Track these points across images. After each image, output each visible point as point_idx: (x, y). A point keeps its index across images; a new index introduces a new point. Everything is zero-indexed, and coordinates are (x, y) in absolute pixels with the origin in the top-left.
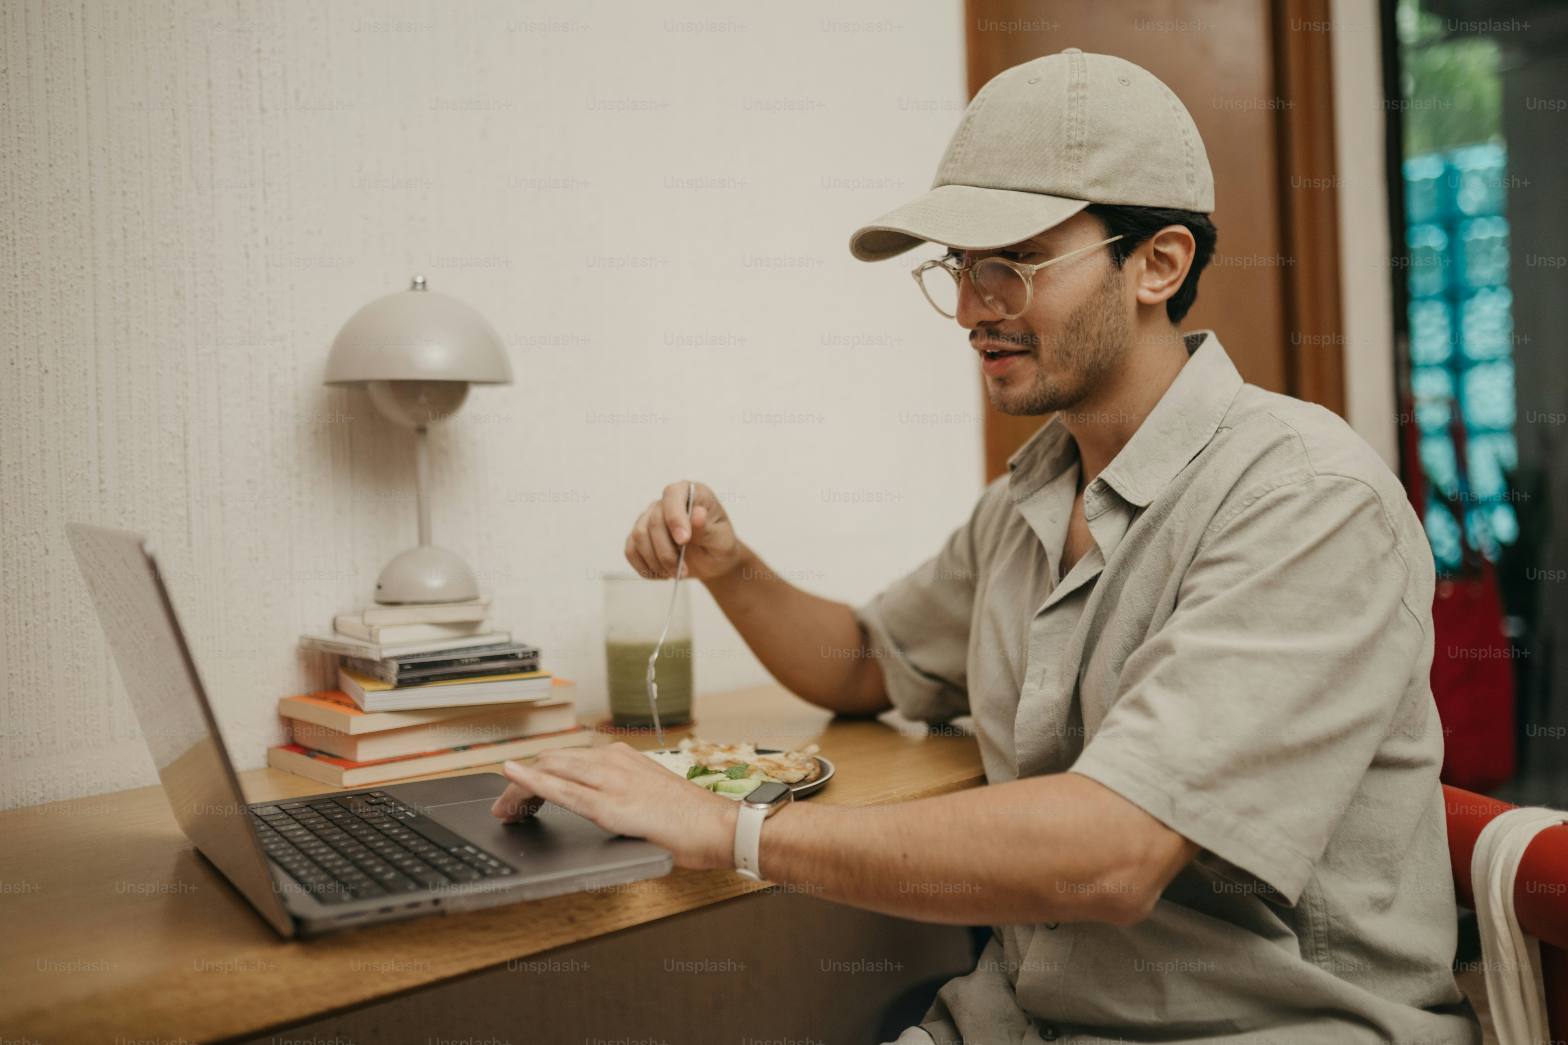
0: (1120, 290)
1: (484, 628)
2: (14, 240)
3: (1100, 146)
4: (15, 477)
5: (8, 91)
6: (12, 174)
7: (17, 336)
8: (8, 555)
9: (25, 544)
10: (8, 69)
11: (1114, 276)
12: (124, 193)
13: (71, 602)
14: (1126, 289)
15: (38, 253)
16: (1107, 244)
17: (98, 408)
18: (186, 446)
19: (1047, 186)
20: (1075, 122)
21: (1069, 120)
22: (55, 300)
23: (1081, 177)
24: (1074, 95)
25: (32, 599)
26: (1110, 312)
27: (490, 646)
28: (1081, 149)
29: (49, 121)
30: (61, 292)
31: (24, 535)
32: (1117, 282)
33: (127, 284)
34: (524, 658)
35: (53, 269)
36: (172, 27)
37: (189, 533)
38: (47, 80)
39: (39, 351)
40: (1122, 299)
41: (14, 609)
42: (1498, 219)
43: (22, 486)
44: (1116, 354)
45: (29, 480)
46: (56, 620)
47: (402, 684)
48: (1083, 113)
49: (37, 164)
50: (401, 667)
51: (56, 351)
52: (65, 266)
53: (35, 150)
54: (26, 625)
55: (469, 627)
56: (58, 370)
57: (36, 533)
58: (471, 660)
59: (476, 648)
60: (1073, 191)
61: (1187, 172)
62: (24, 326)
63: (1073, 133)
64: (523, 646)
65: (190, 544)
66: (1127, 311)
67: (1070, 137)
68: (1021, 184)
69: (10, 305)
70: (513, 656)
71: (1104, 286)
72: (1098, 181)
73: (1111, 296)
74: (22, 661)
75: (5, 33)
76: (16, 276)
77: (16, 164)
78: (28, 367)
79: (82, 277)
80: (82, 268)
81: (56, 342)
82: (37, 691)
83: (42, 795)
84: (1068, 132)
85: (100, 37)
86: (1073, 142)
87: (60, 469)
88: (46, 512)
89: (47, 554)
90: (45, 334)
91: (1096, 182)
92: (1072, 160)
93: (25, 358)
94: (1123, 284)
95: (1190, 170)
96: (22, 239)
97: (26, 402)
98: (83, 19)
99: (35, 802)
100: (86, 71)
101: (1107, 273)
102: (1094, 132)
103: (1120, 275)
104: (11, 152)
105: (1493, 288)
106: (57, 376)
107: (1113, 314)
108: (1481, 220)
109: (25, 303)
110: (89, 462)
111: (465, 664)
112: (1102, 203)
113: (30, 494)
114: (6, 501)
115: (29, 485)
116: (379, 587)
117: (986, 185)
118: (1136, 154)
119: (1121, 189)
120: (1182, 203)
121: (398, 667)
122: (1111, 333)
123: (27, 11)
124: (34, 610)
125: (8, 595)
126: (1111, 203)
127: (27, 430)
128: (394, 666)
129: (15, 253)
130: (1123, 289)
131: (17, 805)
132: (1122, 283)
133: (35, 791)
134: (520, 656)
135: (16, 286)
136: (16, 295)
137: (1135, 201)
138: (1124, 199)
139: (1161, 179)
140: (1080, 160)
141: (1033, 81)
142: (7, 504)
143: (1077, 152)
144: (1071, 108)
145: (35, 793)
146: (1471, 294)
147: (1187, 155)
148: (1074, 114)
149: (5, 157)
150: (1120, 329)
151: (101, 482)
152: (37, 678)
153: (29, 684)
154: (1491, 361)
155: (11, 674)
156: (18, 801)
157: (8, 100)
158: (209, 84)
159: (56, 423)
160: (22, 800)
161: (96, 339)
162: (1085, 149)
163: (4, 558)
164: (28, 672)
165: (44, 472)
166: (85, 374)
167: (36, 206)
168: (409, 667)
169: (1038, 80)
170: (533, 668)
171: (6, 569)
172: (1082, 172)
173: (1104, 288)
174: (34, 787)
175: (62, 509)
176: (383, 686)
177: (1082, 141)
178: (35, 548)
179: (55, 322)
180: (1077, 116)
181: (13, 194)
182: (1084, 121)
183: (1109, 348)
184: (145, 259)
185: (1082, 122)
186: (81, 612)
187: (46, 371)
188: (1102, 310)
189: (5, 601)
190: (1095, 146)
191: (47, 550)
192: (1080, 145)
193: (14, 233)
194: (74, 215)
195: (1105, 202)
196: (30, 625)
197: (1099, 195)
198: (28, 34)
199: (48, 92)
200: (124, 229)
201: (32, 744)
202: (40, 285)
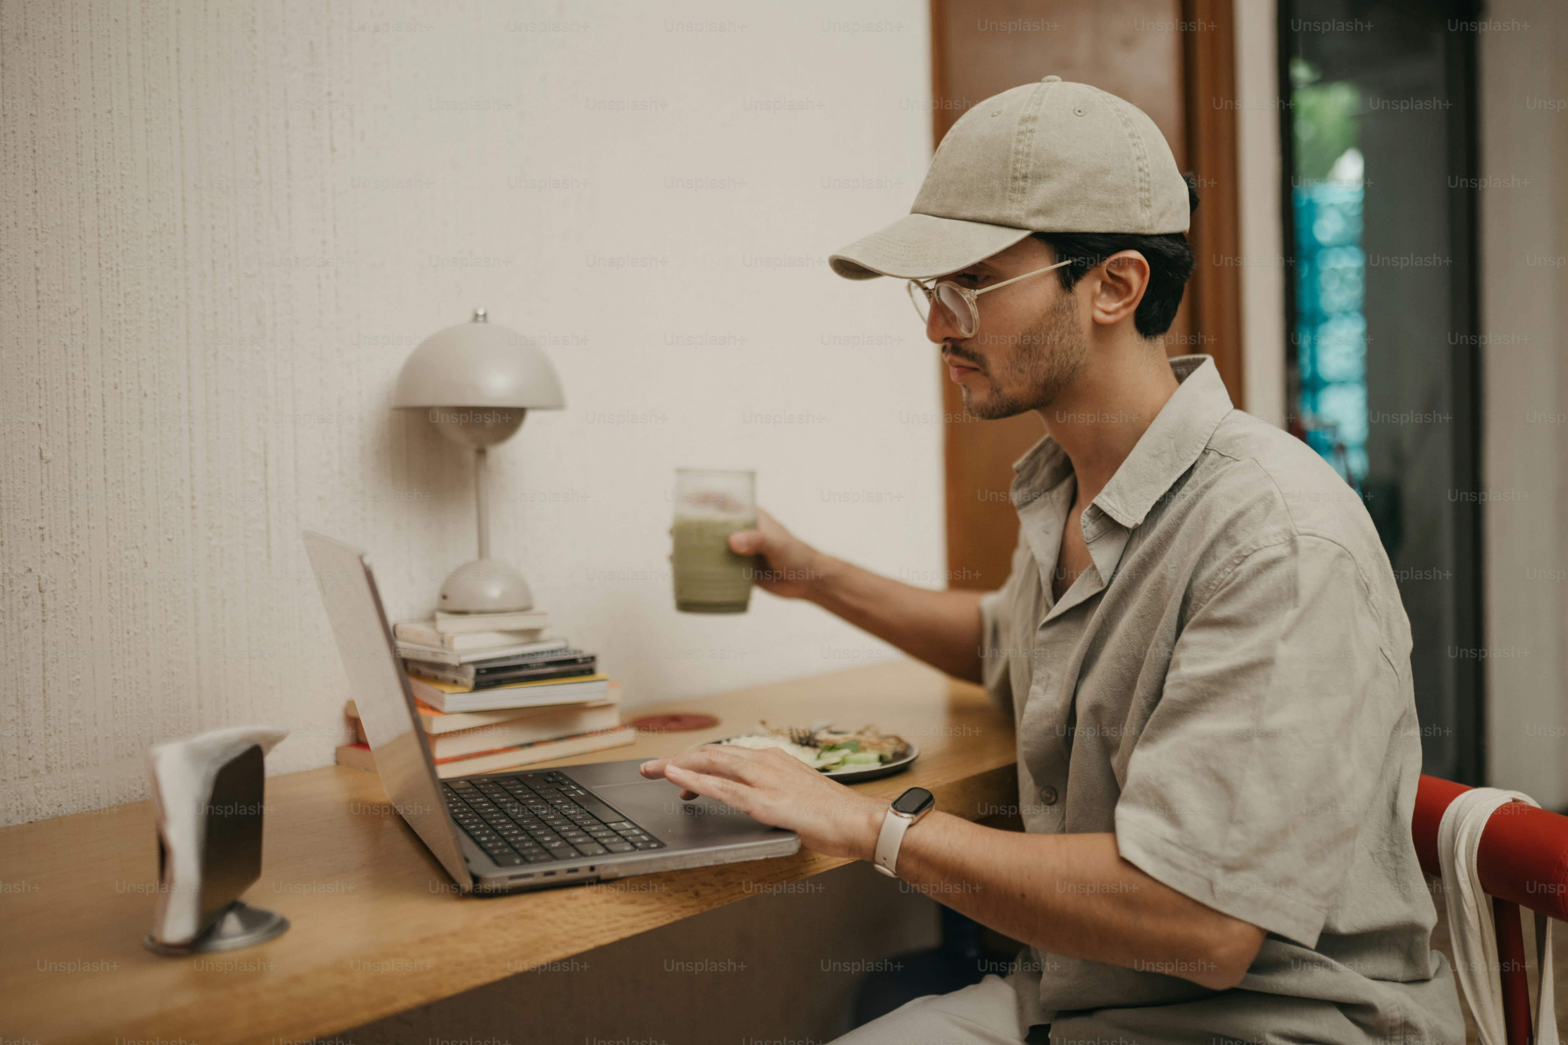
0: (1072, 312)
1: (545, 635)
2: (118, 271)
3: (1044, 177)
4: (119, 495)
5: (112, 131)
6: (116, 208)
7: (120, 362)
8: (112, 568)
9: (127, 558)
10: (112, 109)
11: (1065, 299)
12: (213, 227)
13: (166, 611)
14: (1079, 311)
15: (139, 283)
16: (1056, 269)
17: (190, 429)
18: (266, 465)
19: (992, 217)
20: (1021, 155)
21: (1016, 153)
22: (153, 328)
23: (1023, 208)
24: (1023, 128)
25: (133, 609)
26: (1062, 333)
27: (553, 652)
28: (1026, 181)
29: (148, 159)
30: (158, 320)
31: (126, 549)
32: (1068, 304)
33: (215, 313)
34: (583, 663)
35: (151, 299)
36: (255, 71)
37: (269, 546)
38: (146, 120)
39: (139, 376)
40: (1075, 319)
41: (117, 618)
42: (1353, 249)
43: (124, 502)
44: (1073, 371)
45: (131, 497)
46: (154, 629)
47: (479, 686)
48: (1029, 146)
49: (137, 200)
50: (478, 672)
51: (154, 375)
52: (162, 296)
53: (136, 186)
54: (128, 633)
55: (531, 634)
56: (155, 394)
57: (137, 547)
58: (539, 665)
59: (542, 653)
60: (1015, 221)
61: (1140, 198)
62: (126, 352)
63: (1018, 166)
64: (580, 652)
65: (269, 557)
66: (1081, 331)
67: (1015, 170)
68: (970, 214)
69: (114, 332)
70: (574, 661)
71: (1055, 309)
72: (1040, 211)
73: (1063, 318)
74: (124, 667)
75: (110, 75)
76: (119, 305)
77: (119, 199)
78: (129, 391)
79: (177, 307)
80: (177, 297)
81: (154, 367)
82: (138, 695)
83: (141, 792)
84: (1014, 165)
85: (192, 80)
86: (1018, 174)
87: (157, 487)
88: (145, 527)
89: (146, 566)
90: (144, 359)
91: (1039, 212)
92: (1017, 192)
93: (127, 383)
94: (1076, 306)
95: (1143, 195)
96: (124, 270)
97: (128, 423)
98: (178, 63)
99: (136, 799)
100: (180, 111)
101: (1057, 297)
102: (1038, 164)
103: (1072, 298)
104: (115, 188)
105: (1346, 313)
106: (154, 399)
107: (1066, 334)
108: (1337, 250)
109: (127, 330)
110: (182, 480)
111: (533, 668)
112: (1044, 231)
113: (131, 510)
114: (111, 517)
115: (130, 502)
116: (445, 597)
117: (942, 215)
118: (1081, 183)
119: (1065, 218)
120: (1133, 228)
121: (475, 671)
122: (1065, 352)
123: (129, 55)
124: (135, 619)
125: (113, 605)
126: (1053, 231)
127: (129, 450)
128: (472, 670)
129: (118, 284)
130: (1075, 312)
131: (121, 802)
132: (1074, 305)
133: (135, 788)
134: (580, 661)
135: (120, 314)
136: (120, 323)
137: (1080, 228)
138: (1067, 227)
139: (1110, 206)
140: (1025, 191)
141: (995, 114)
142: (111, 520)
143: (1021, 183)
144: (1020, 141)
145: (136, 791)
146: (1325, 319)
147: (1141, 181)
148: (1020, 147)
149: (110, 193)
150: (1075, 348)
151: (193, 498)
152: (137, 683)
153: (131, 688)
154: (1342, 383)
155: (115, 679)
156: (121, 798)
157: (113, 139)
158: (287, 125)
159: (154, 444)
160: (125, 797)
161: (189, 365)
162: (1029, 181)
163: (109, 570)
164: (130, 677)
165: (143, 489)
166: (179, 398)
167: (137, 239)
168: (484, 672)
169: (999, 112)
170: (591, 672)
171: (110, 581)
172: (1026, 202)
173: (1055, 311)
174: (135, 785)
175: (159, 524)
176: (458, 689)
177: (1027, 174)
178: (135, 561)
179: (153, 349)
180: (1023, 150)
181: (117, 227)
182: (1029, 154)
183: (1064, 365)
184: (231, 290)
185: (1028, 155)
186: (176, 621)
187: (145, 395)
188: (1054, 330)
189: (110, 611)
190: (1039, 178)
191: (146, 563)
192: (1025, 177)
193: (117, 265)
194: (170, 247)
195: (1048, 231)
196: (132, 634)
197: (1041, 223)
198: (130, 76)
199: (147, 131)
200: (213, 261)
201: (133, 745)
202: (140, 313)
